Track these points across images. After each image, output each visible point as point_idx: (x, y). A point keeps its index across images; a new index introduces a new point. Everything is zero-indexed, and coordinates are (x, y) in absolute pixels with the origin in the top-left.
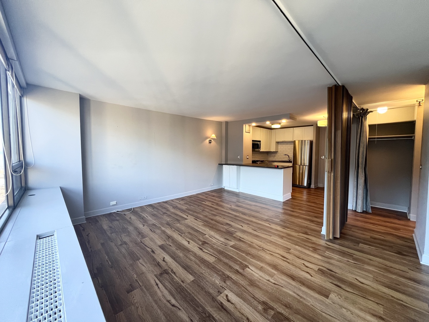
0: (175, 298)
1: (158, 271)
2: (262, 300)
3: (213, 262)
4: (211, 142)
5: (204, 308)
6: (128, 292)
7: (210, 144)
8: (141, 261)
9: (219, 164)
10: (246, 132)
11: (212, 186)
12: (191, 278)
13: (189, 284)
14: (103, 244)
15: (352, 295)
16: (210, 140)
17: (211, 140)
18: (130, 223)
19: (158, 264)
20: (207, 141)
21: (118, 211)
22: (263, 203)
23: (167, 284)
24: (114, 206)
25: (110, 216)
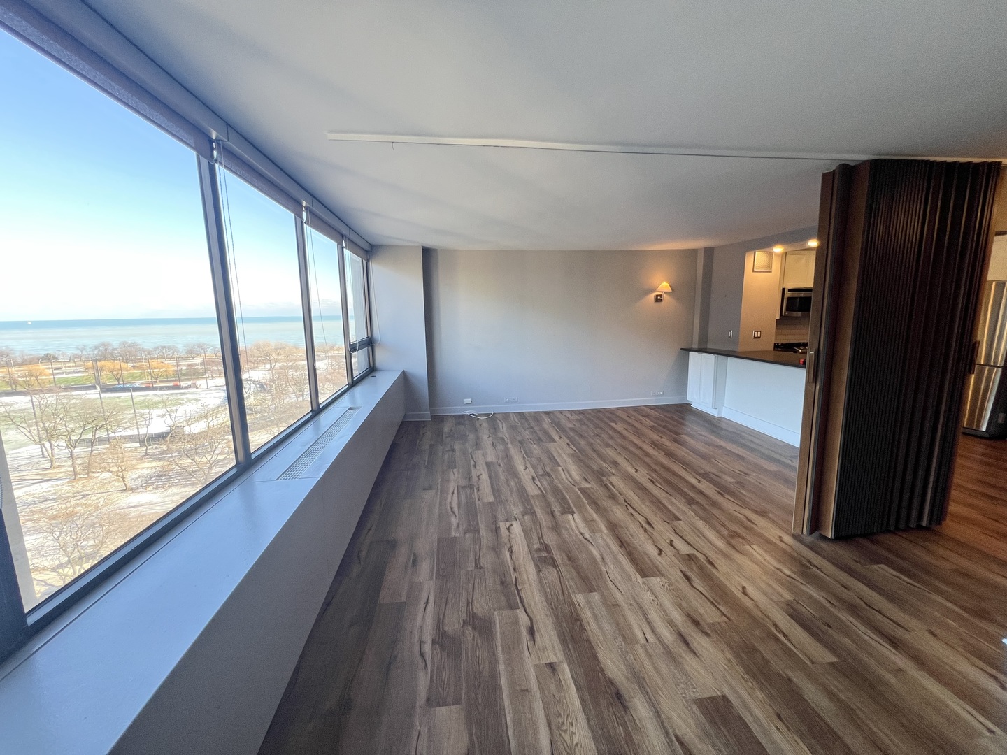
0: (459, 507)
1: (464, 483)
2: (546, 542)
3: (532, 496)
4: (660, 300)
5: (477, 524)
6: (424, 489)
7: (658, 304)
8: (455, 470)
9: (682, 349)
10: (754, 271)
11: (659, 395)
12: (491, 499)
13: (483, 503)
14: (431, 446)
15: (695, 592)
16: (657, 296)
17: (661, 296)
18: (476, 430)
19: (470, 478)
20: (652, 296)
21: (473, 414)
22: (749, 447)
23: (463, 497)
24: (465, 406)
25: (460, 419)
